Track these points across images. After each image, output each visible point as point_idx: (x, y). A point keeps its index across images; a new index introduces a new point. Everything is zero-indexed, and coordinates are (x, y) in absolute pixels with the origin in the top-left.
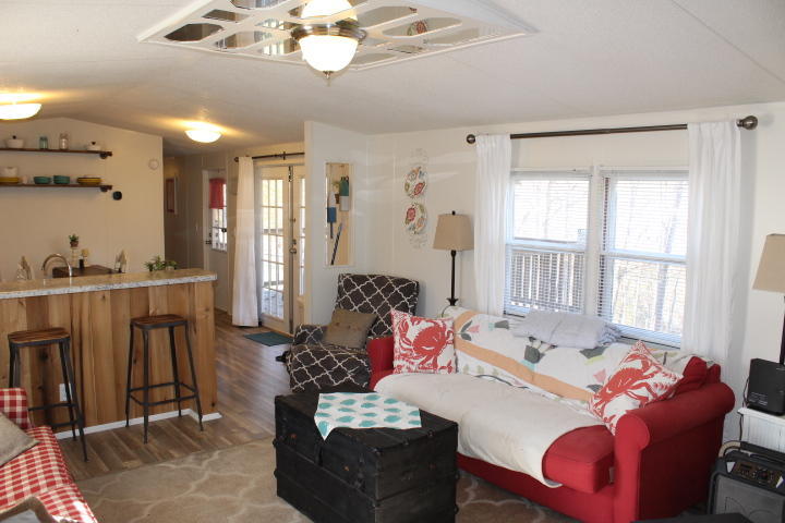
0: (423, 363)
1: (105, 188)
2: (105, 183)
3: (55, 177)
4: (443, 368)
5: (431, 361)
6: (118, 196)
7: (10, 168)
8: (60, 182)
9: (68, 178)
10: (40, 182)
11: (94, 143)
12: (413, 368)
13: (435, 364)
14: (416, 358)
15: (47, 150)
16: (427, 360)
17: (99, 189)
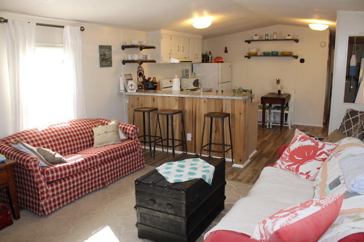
0: (289, 166)
1: (296, 57)
2: (295, 54)
3: (272, 52)
4: (301, 173)
5: (295, 166)
6: (302, 61)
7: (253, 48)
8: (274, 54)
9: (277, 53)
10: (266, 55)
11: (289, 35)
12: (283, 167)
13: (297, 169)
14: (287, 161)
15: (268, 40)
16: (293, 165)
17: (292, 57)
